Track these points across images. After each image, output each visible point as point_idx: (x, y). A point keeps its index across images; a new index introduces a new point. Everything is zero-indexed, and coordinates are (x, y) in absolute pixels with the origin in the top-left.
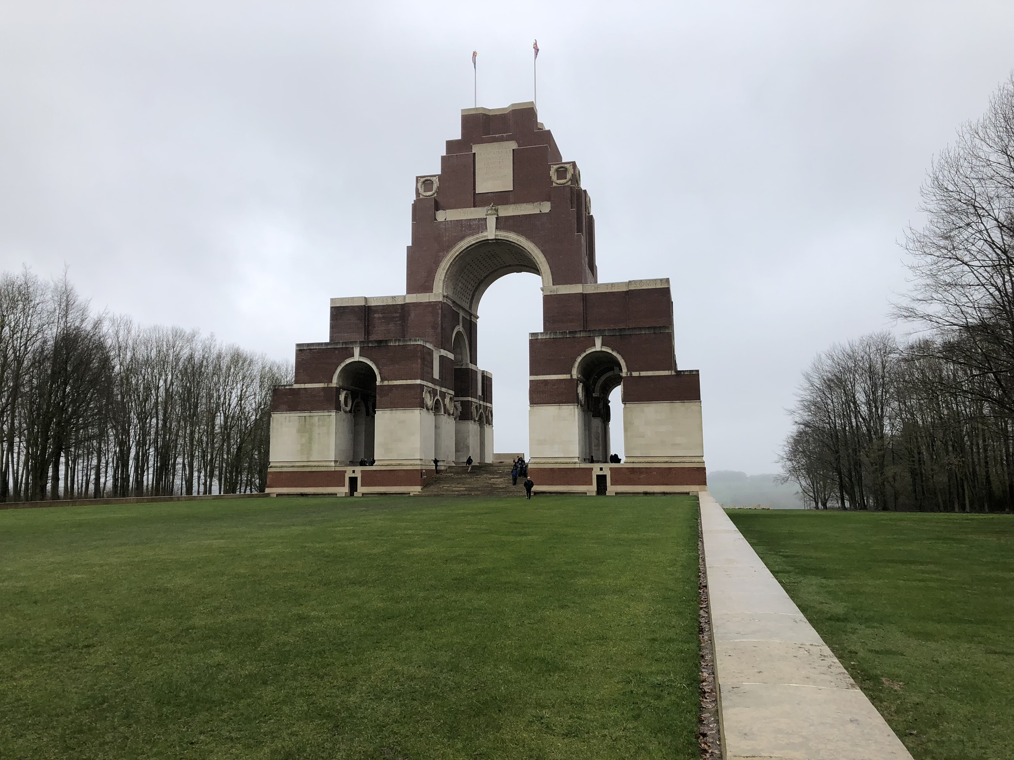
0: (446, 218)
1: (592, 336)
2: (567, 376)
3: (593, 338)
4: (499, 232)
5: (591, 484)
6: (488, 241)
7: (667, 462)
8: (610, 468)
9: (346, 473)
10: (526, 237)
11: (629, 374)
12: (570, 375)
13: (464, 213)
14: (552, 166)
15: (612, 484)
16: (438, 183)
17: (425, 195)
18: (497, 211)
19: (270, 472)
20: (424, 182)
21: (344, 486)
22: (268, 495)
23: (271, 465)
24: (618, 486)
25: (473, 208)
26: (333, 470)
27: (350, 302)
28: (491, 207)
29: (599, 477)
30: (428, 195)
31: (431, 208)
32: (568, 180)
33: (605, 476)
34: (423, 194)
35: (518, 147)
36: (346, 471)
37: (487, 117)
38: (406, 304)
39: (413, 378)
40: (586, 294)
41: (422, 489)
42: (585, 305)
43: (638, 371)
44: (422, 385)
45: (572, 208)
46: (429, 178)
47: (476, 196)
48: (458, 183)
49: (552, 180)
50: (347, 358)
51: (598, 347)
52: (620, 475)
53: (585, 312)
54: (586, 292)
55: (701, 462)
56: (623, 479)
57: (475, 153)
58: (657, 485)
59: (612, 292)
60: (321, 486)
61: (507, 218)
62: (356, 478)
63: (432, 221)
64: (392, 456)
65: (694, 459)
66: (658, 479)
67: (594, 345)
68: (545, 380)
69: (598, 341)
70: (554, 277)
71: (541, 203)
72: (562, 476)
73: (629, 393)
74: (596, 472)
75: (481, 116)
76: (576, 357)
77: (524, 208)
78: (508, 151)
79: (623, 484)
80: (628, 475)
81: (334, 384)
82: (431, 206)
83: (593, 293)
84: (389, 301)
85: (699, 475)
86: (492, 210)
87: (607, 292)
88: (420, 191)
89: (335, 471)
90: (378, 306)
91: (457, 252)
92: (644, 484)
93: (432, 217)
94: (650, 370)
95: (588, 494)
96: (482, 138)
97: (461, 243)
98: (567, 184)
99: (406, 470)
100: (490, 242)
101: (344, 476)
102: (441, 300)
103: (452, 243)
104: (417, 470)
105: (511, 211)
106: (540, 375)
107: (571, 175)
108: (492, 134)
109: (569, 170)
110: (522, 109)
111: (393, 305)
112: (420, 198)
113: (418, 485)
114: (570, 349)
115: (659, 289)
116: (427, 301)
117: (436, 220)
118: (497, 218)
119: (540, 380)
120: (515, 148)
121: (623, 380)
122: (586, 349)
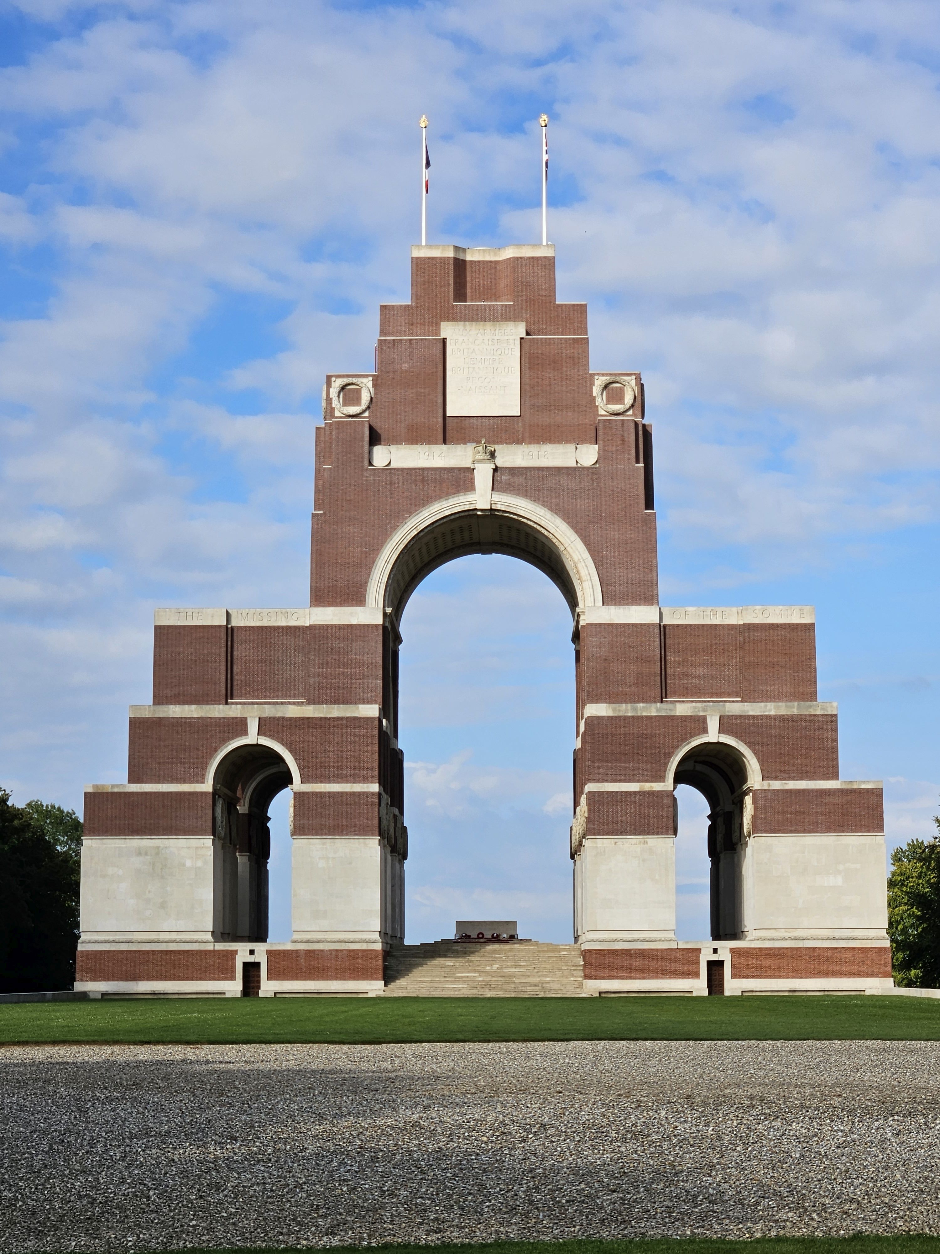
0: (390, 462)
1: (701, 714)
2: (657, 786)
3: (704, 718)
4: (498, 496)
5: (697, 976)
6: (475, 512)
7: (828, 939)
9: (237, 954)
10: (551, 509)
11: (765, 785)
12: (662, 784)
13: (427, 454)
14: (596, 377)
15: (734, 976)
16: (372, 390)
17: (345, 412)
18: (493, 455)
19: (83, 952)
20: (343, 388)
21: (233, 978)
23: (83, 937)
24: (744, 981)
25: (444, 447)
26: (211, 948)
27: (195, 618)
28: (483, 448)
29: (710, 964)
30: (351, 414)
31: (363, 441)
32: (628, 406)
33: (721, 963)
34: (341, 410)
35: (528, 334)
36: (236, 951)
37: (460, 265)
38: (311, 627)
39: (365, 780)
40: (665, 626)
41: (386, 985)
42: (664, 647)
43: (781, 780)
44: (380, 794)
45: (638, 462)
46: (354, 380)
47: (448, 421)
48: (412, 393)
49: (597, 404)
50: (233, 738)
51: (713, 735)
52: (748, 961)
53: (664, 660)
54: (666, 621)
55: (883, 938)
56: (753, 967)
57: (446, 339)
58: (811, 978)
59: (711, 625)
60: (187, 979)
61: (513, 471)
62: (258, 965)
63: (362, 466)
64: (325, 924)
65: (872, 933)
66: (813, 967)
67: (705, 731)
68: (617, 792)
69: (713, 724)
70: (605, 590)
71: (578, 446)
72: (646, 963)
73: (765, 818)
74: (706, 956)
75: (452, 262)
76: (673, 752)
77: (546, 453)
78: (511, 342)
79: (753, 977)
80: (760, 961)
81: (207, 786)
82: (363, 437)
83: (678, 625)
84: (274, 619)
85: (880, 960)
86: (484, 454)
87: (703, 625)
88: (335, 403)
89: (214, 951)
90: (253, 627)
91: (414, 531)
92: (787, 976)
93: (363, 458)
94: (802, 778)
95: (694, 994)
96: (453, 306)
97: (424, 512)
98: (628, 416)
99: (354, 950)
100: (479, 513)
101: (233, 960)
102: (382, 623)
103: (403, 511)
104: (376, 951)
105: (521, 457)
106: (607, 781)
107: (633, 398)
108: (472, 300)
109: (629, 387)
110: (533, 258)
111: (283, 627)
112: (337, 418)
113: (377, 979)
114: (662, 737)
115: (797, 624)
116: (354, 622)
117: (371, 464)
118: (495, 470)
119: (608, 793)
120: (524, 335)
121: (751, 794)
122: (691, 737)
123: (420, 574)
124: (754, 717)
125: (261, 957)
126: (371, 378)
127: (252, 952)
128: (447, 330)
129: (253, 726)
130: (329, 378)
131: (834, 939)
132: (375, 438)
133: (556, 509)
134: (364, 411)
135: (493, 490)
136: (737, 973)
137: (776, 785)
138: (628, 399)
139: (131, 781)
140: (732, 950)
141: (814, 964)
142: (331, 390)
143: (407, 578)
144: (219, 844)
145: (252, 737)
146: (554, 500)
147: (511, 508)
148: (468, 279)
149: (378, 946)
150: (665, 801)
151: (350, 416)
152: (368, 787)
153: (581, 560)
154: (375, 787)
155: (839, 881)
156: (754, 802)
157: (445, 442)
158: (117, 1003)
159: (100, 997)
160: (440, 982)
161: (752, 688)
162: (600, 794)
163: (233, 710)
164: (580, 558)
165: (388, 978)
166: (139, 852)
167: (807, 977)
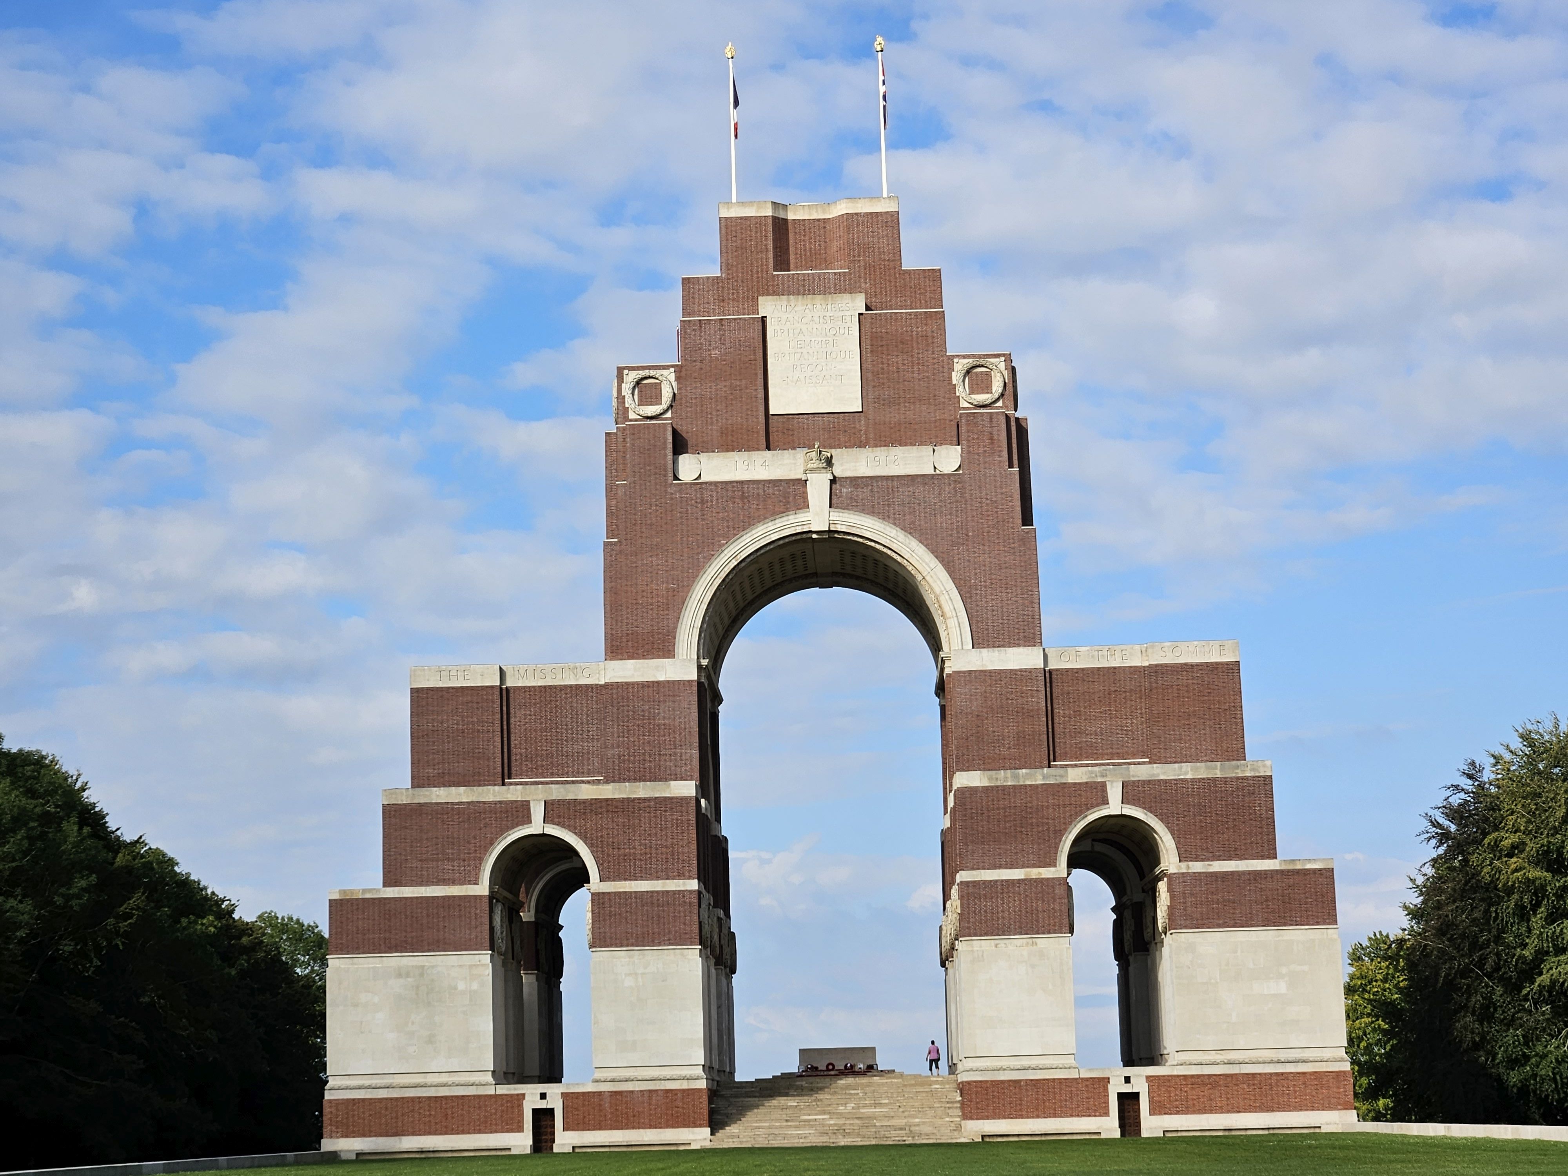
0: (700, 475)
1: (1099, 780)
2: (1046, 873)
3: (1103, 785)
4: (837, 514)
5: (1106, 1113)
6: (809, 535)
7: (1271, 1062)
8: (1148, 1077)
9: (524, 1098)
10: (904, 529)
11: (1183, 868)
12: (1053, 869)
13: (746, 463)
14: (956, 360)
15: (1152, 1112)
16: (674, 384)
17: (641, 413)
18: (829, 462)
19: (330, 1101)
20: (638, 383)
21: (520, 1129)
22: (333, 1158)
23: (332, 1083)
24: (1166, 1117)
25: (768, 453)
26: (492, 1092)
27: (461, 678)
28: (817, 452)
29: (1121, 1096)
30: (649, 415)
31: (665, 448)
32: (996, 396)
33: (1135, 1096)
34: (636, 411)
35: (868, 308)
36: (524, 1095)
37: (780, 226)
38: (606, 686)
39: (681, 876)
40: (1050, 672)
41: (712, 1134)
42: (1050, 698)
43: (1202, 860)
44: (699, 892)
45: (1011, 466)
46: (652, 373)
47: (771, 420)
48: (725, 386)
49: (958, 394)
50: (513, 827)
51: (1115, 806)
52: (1169, 1092)
53: (1050, 714)
54: (1051, 666)
55: (1342, 1060)
56: (1177, 1100)
57: (766, 317)
58: (1250, 1112)
59: (1109, 668)
60: (463, 1132)
61: (855, 481)
62: (550, 1112)
63: (666, 481)
64: (635, 1058)
65: (1327, 1054)
66: (1253, 1098)
67: (1105, 801)
68: (997, 881)
69: (1114, 793)
70: (974, 629)
71: (935, 448)
72: (1041, 1097)
73: (1185, 909)
74: (1116, 1087)
75: (770, 222)
76: (1065, 829)
77: (896, 457)
78: (848, 318)
79: (1177, 1113)
80: (1186, 1092)
81: (482, 888)
82: (665, 443)
83: (1067, 670)
84: (559, 676)
85: (1338, 1088)
86: (818, 461)
87: (1099, 669)
88: (629, 403)
89: (496, 1096)
90: (534, 687)
91: (733, 561)
92: (1221, 1110)
93: (666, 470)
94: (1230, 859)
95: (1103, 1136)
96: (774, 276)
97: (744, 537)
98: (997, 408)
99: (671, 1090)
100: (814, 536)
101: (520, 1106)
102: (696, 679)
103: (719, 535)
104: (700, 1090)
105: (865, 463)
106: (984, 868)
107: (1002, 384)
108: (797, 268)
109: (996, 372)
110: (871, 213)
111: (571, 686)
112: (631, 420)
113: (701, 1126)
114: (1051, 811)
115: (1217, 664)
116: (662, 678)
117: (676, 478)
118: (833, 481)
119: (984, 882)
120: (863, 311)
121: (1165, 879)
122: (1088, 809)
123: (742, 614)
124: (1165, 782)
125: (555, 1102)
126: (672, 370)
127: (543, 1096)
128: (767, 306)
129: (538, 812)
130: (620, 370)
131: (1279, 1062)
132: (680, 446)
133: (910, 529)
134: (665, 412)
135: (830, 507)
136: (1157, 1109)
137: (1198, 867)
138: (997, 387)
139: (386, 884)
140: (1149, 1078)
141: (1255, 1095)
142: (623, 385)
143: (727, 621)
144: (499, 960)
145: (537, 826)
146: (907, 517)
147: (854, 529)
148: (791, 242)
149: (702, 1084)
150: (1057, 891)
151: (648, 418)
152: (684, 884)
153: (944, 592)
154: (693, 885)
155: (1282, 987)
156: (1170, 890)
157: (768, 448)
158: (375, 1165)
159: (354, 1157)
160: (781, 1127)
161: (1162, 745)
162: (975, 884)
163: (512, 793)
164: (943, 589)
165: (716, 1124)
166: (400, 974)
167: (1246, 1111)
